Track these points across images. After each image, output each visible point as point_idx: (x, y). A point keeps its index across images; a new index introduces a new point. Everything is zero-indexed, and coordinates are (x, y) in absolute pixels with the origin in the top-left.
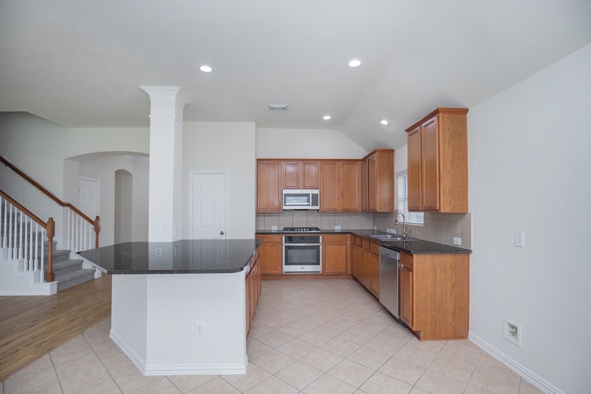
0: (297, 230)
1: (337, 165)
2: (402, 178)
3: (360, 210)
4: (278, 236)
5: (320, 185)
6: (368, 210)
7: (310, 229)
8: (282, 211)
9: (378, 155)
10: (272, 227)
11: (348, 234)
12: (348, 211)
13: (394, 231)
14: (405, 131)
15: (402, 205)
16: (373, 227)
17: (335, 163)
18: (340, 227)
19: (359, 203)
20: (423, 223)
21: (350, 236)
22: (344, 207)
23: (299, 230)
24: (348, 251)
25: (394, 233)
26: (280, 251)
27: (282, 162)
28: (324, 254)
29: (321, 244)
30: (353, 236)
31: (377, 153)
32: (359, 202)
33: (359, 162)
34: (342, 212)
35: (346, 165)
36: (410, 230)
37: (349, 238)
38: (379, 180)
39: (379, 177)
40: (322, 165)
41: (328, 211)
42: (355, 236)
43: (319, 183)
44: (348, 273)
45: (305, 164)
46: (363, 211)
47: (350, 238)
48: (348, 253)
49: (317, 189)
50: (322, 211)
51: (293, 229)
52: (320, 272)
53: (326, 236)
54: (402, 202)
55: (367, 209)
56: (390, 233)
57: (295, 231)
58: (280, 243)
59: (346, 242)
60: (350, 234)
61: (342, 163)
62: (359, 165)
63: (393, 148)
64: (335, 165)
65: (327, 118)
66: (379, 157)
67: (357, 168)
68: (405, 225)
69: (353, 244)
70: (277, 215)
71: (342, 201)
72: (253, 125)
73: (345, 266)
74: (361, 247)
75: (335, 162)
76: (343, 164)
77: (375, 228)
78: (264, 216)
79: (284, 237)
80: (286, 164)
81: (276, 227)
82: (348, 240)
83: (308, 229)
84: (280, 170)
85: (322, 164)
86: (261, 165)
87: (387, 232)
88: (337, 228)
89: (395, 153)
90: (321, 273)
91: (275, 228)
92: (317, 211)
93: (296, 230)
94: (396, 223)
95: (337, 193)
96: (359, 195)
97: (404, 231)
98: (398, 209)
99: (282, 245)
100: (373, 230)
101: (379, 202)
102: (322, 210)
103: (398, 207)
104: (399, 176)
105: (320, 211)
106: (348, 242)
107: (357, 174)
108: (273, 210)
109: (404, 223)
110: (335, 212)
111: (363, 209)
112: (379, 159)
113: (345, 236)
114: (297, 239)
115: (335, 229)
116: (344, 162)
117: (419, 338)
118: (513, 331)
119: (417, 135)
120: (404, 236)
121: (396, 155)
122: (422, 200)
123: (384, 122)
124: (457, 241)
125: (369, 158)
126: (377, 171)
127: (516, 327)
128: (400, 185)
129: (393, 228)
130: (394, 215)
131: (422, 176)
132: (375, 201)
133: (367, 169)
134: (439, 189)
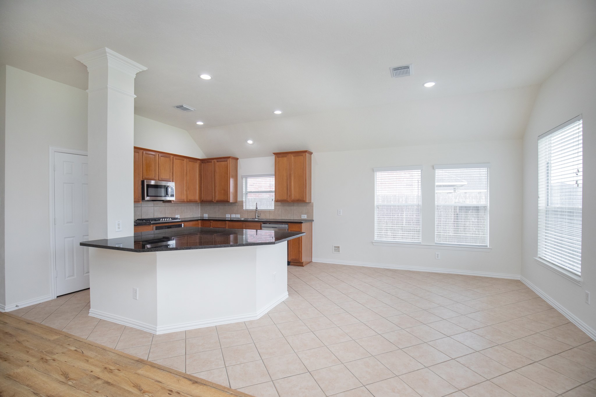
3: (199, 201)
11: (199, 221)
12: (191, 201)
13: (237, 216)
20: (274, 209)
22: (189, 198)
23: (164, 219)
31: (230, 159)
32: (198, 194)
33: (198, 161)
34: (187, 202)
36: (260, 214)
37: (200, 224)
41: (178, 202)
43: (172, 176)
45: (161, 156)
49: (171, 181)
53: (186, 224)
56: (231, 217)
63: (238, 158)
64: (183, 161)
65: (200, 123)
71: (188, 193)
75: (183, 159)
76: (189, 161)
77: (206, 215)
79: (154, 228)
80: (145, 154)
83: (171, 219)
85: (174, 158)
93: (161, 220)
95: (185, 185)
96: (198, 189)
97: (257, 215)
104: (244, 178)
107: (197, 171)
109: (257, 209)
117: (303, 266)
118: (337, 248)
119: (285, 159)
120: (257, 218)
121: (241, 163)
122: (290, 196)
123: (250, 142)
124: (304, 217)
125: (215, 160)
126: (230, 173)
127: (339, 247)
128: (244, 184)
129: (236, 214)
130: (237, 204)
131: (290, 182)
132: (228, 194)
133: (212, 169)
134: (306, 190)
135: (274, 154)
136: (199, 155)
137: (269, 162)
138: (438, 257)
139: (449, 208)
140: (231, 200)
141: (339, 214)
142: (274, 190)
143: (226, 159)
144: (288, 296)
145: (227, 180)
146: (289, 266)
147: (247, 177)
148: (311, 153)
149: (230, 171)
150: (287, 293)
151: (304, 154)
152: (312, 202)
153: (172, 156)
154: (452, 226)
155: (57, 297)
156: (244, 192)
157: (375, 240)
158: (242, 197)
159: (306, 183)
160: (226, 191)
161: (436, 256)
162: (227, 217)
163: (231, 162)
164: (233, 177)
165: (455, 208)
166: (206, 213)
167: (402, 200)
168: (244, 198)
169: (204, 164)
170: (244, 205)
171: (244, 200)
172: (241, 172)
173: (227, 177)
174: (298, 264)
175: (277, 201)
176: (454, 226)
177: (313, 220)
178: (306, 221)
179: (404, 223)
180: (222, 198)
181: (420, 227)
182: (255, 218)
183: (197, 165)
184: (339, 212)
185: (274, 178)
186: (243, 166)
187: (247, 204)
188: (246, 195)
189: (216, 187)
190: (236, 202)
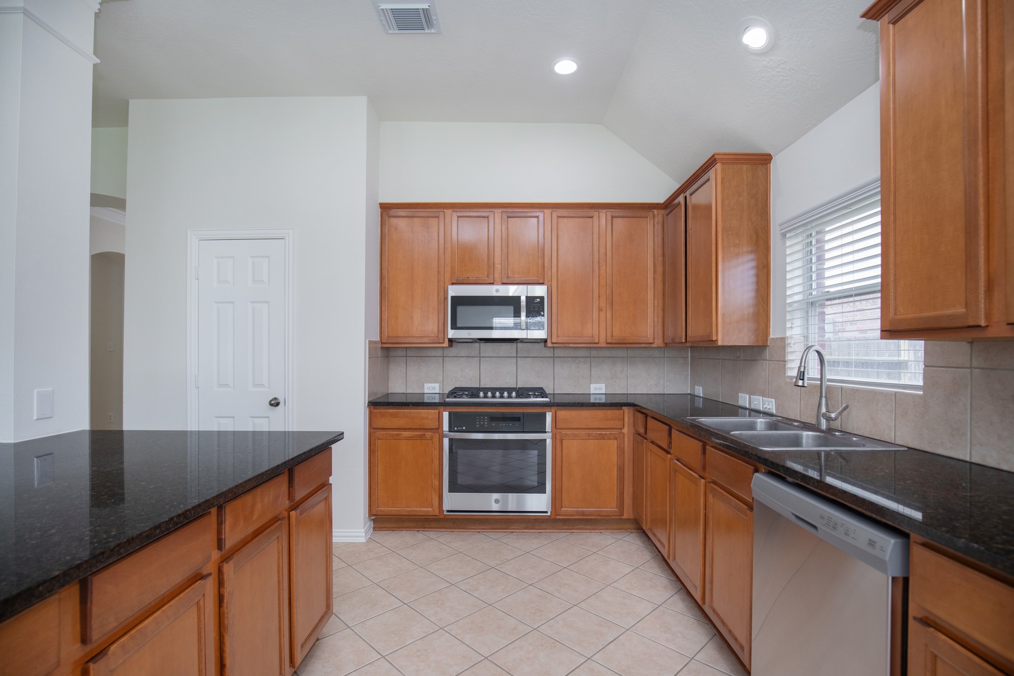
0: (486, 396)
1: (595, 219)
2: (800, 239)
3: (659, 342)
4: (433, 412)
5: (550, 273)
6: (684, 341)
7: (520, 392)
8: (446, 344)
9: (719, 171)
10: (427, 386)
11: (626, 409)
12: (625, 343)
13: (769, 404)
14: (863, 16)
15: (798, 322)
16: (693, 388)
17: (591, 215)
18: (603, 386)
19: (656, 324)
20: (921, 383)
21: (632, 413)
22: (614, 334)
23: (490, 394)
24: (626, 456)
25: (770, 411)
26: (436, 453)
27: (448, 212)
28: (559, 463)
29: (550, 435)
30: (640, 415)
31: (718, 166)
32: (656, 319)
33: (656, 212)
34: (609, 346)
35: (619, 219)
36: (847, 407)
37: (629, 418)
38: (723, 248)
39: (723, 240)
40: (555, 220)
41: (571, 345)
42: (646, 415)
43: (546, 269)
44: (625, 516)
45: (508, 217)
46: (666, 345)
47: (632, 420)
48: (626, 459)
49: (542, 284)
50: (556, 345)
51: (474, 392)
52: (546, 512)
53: (563, 414)
54: (798, 314)
55: (681, 338)
56: (753, 407)
57: (478, 397)
58: (436, 431)
59: (619, 431)
60: (631, 408)
61: (609, 214)
62: (656, 220)
64: (591, 219)
66: (723, 179)
67: (650, 227)
68: (828, 387)
69: (641, 436)
70: (437, 355)
71: (609, 316)
72: (360, 104)
73: (615, 498)
74: (668, 453)
75: (591, 212)
76: (612, 217)
77: (699, 391)
78: (406, 356)
79: (446, 415)
80: (458, 217)
81: (437, 386)
82: (626, 425)
83: (514, 394)
84: (442, 233)
85: (555, 215)
86: (394, 221)
87: (741, 403)
88: (596, 389)
89: (772, 165)
90: (549, 514)
91: (434, 388)
92: (543, 344)
93: (482, 394)
94: (800, 383)
95: (596, 295)
96: (656, 302)
97: (824, 410)
98: (787, 335)
99: (442, 436)
100: (693, 396)
101: (723, 315)
102: (554, 341)
103: (784, 329)
104: (790, 231)
105: (549, 344)
106: (625, 430)
107: (651, 243)
108: (425, 340)
109: (821, 380)
110: (591, 347)
111: (668, 341)
112: (722, 183)
113: (616, 413)
114: (484, 421)
115: (591, 393)
116: (617, 212)
125: (687, 192)
129: (763, 394)
132: (711, 313)
133: (682, 225)
143: (707, 170)
145: (710, 257)
149: (716, 214)
156: (793, 300)
169: (669, 216)
180: (700, 328)
189: (689, 288)
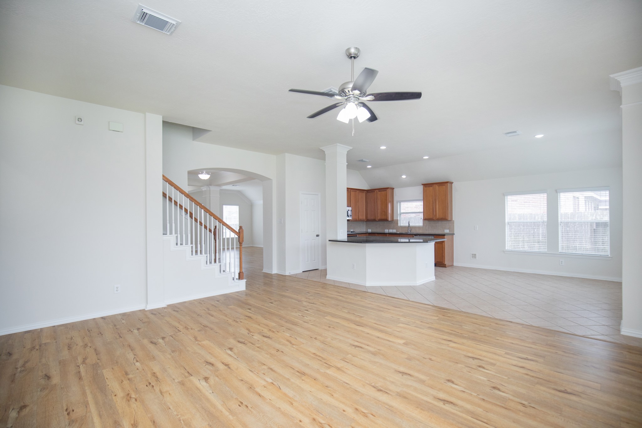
3: (366, 220)
13: (393, 231)
20: (422, 225)
31: (389, 189)
33: (365, 191)
55: (376, 219)
63: (394, 188)
65: (369, 167)
75: (356, 190)
96: (365, 211)
97: (409, 230)
101: (389, 215)
107: (364, 199)
117: (446, 267)
118: (474, 256)
119: (431, 188)
120: (409, 232)
121: (396, 191)
122: (436, 215)
123: (404, 177)
124: (447, 231)
125: (377, 190)
126: (388, 199)
127: (476, 254)
128: (399, 207)
129: (392, 229)
130: (394, 222)
131: (436, 206)
132: (387, 215)
133: (375, 197)
134: (448, 211)
135: (422, 184)
136: (366, 187)
137: (419, 191)
138: (562, 263)
139: (585, 224)
140: (390, 219)
141: (475, 229)
142: (422, 211)
143: (385, 189)
144: (435, 279)
145: (387, 205)
146: (436, 267)
147: (400, 202)
148: (452, 183)
149: (388, 198)
150: (434, 277)
151: (446, 184)
152: (453, 220)
153: (350, 190)
154: (589, 241)
155: (303, 272)
156: (399, 213)
157: (506, 249)
158: (397, 217)
159: (448, 206)
160: (385, 212)
161: (560, 262)
162: (385, 231)
163: (389, 191)
164: (390, 202)
165: (591, 224)
166: (369, 229)
167: (538, 218)
168: (399, 217)
169: (369, 193)
170: (399, 222)
171: (399, 219)
172: (396, 198)
173: (387, 203)
174: (442, 265)
175: (425, 219)
176: (591, 241)
177: (454, 234)
178: (448, 234)
179: (541, 238)
180: (383, 217)
181: (545, 239)
182: (407, 232)
183: (364, 194)
184: (475, 228)
185: (423, 203)
186: (398, 194)
187: (401, 222)
188: (400, 215)
189: (378, 209)
190: (393, 220)
